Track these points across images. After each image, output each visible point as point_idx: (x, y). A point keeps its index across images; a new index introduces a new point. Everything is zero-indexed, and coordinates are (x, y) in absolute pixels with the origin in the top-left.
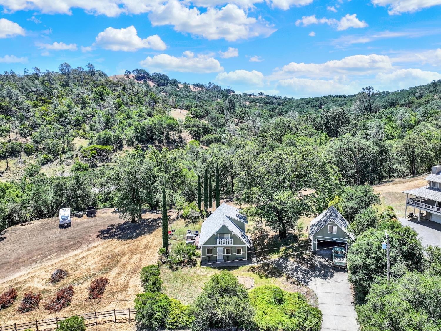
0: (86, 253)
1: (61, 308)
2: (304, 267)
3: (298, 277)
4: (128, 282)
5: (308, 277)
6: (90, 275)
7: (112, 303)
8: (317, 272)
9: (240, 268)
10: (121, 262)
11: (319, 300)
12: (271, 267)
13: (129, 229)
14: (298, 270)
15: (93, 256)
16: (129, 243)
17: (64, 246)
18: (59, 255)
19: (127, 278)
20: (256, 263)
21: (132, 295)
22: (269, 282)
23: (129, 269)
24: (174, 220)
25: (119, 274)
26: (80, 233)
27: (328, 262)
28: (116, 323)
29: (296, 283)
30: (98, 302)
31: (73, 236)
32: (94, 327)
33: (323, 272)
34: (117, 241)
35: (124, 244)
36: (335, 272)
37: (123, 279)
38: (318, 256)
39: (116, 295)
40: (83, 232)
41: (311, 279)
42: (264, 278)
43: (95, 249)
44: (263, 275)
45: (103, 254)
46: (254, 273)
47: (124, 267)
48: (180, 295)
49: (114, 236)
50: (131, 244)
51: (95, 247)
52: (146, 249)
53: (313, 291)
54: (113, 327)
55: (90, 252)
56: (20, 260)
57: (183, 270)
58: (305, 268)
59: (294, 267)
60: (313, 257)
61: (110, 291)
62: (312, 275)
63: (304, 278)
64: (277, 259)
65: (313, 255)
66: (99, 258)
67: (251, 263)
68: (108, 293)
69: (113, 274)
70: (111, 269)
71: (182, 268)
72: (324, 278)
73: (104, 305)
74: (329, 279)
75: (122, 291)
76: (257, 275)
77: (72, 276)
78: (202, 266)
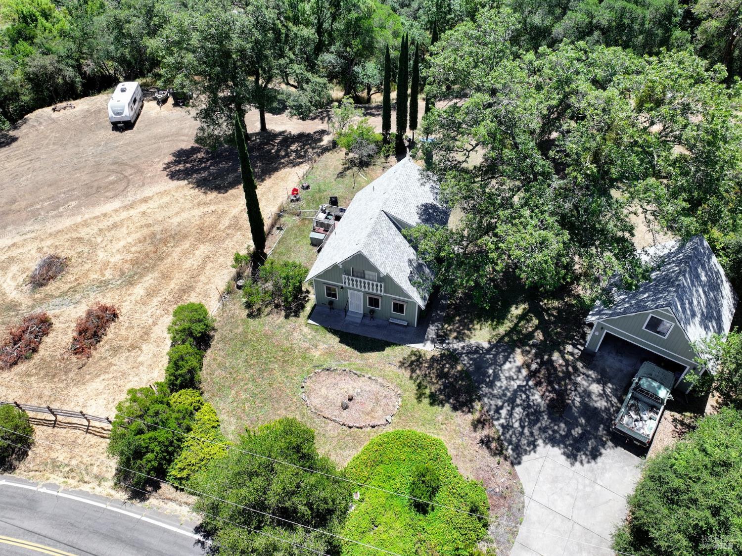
0: (124, 215)
1: (15, 363)
2: (536, 397)
3: (506, 427)
4: (155, 324)
5: (532, 434)
6: (101, 282)
7: (102, 377)
8: (562, 425)
9: (388, 350)
10: (169, 259)
11: (522, 529)
12: (459, 368)
13: (228, 159)
14: (518, 401)
15: (131, 226)
16: (209, 204)
17: (96, 184)
18: (78, 207)
19: (158, 311)
20: (433, 341)
21: (145, 365)
22: (431, 422)
23: (172, 285)
24: (325, 150)
25: (151, 293)
26: (138, 152)
27: (608, 401)
28: (88, 435)
29: (494, 445)
30: (80, 366)
31: (125, 158)
32: (49, 430)
33: (577, 431)
34: (192, 191)
35: (199, 205)
36: (610, 443)
37: (149, 313)
38: (590, 372)
39: (116, 358)
40: (145, 149)
41: (535, 446)
42: (426, 401)
43: (143, 207)
44: (427, 391)
45: (148, 226)
46: (411, 378)
47: (166, 277)
48: (233, 392)
49: (192, 175)
50: (212, 208)
51: (145, 200)
52: (229, 232)
53: (522, 492)
54: (79, 441)
55: (132, 212)
56: (14, 207)
57: (269, 319)
58: (539, 400)
59: (515, 385)
60: (576, 369)
61: (113, 340)
62: (543, 430)
63: (522, 433)
64: (486, 345)
65: (579, 365)
66: (138, 235)
67: (421, 339)
68: (107, 347)
69: (139, 291)
70: (141, 276)
71: (268, 314)
72: (572, 456)
73: (88, 377)
74: (581, 462)
75: (133, 347)
76: (414, 387)
77: (71, 278)
78: (310, 321)
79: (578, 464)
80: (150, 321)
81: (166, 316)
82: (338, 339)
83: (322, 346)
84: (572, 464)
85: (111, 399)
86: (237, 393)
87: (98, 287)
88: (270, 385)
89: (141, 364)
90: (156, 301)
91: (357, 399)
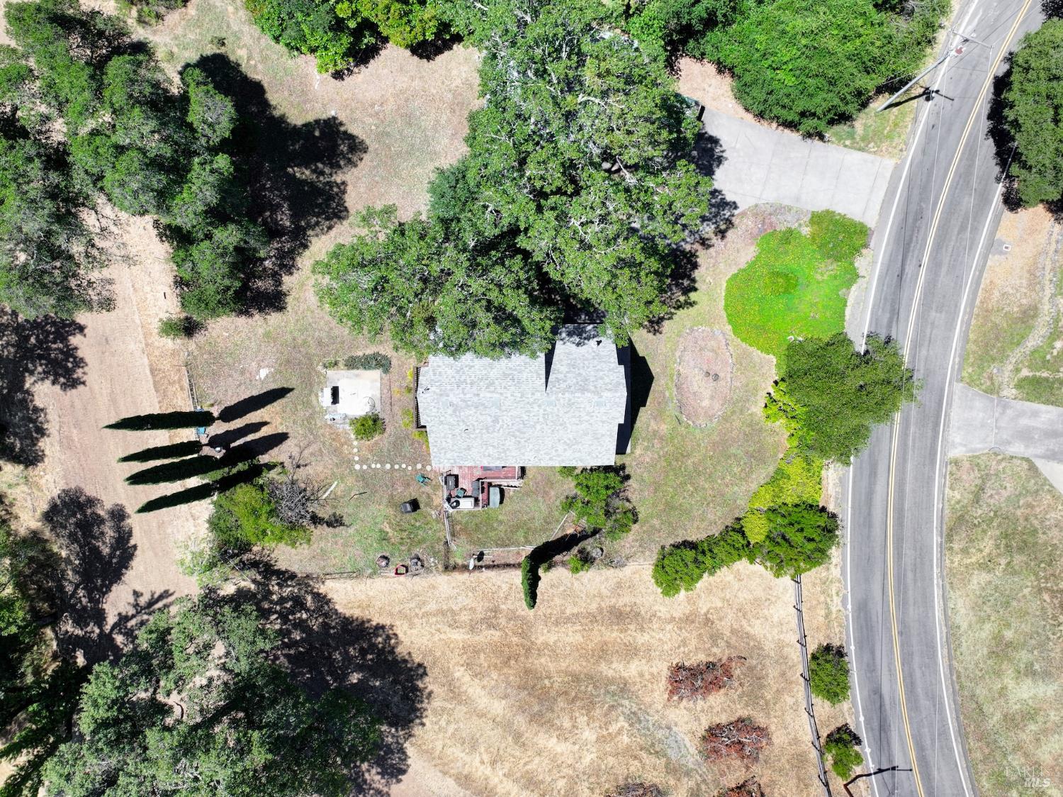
1: (759, 728)
4: (673, 619)
6: (631, 724)
7: (748, 629)
10: (573, 667)
19: (655, 626)
21: (723, 595)
23: (615, 634)
25: (631, 652)
29: (723, 227)
30: (743, 660)
32: (809, 638)
36: (702, 127)
37: (660, 635)
39: (724, 630)
41: (717, 191)
42: (693, 296)
43: (482, 771)
46: (669, 319)
47: (603, 652)
48: (727, 490)
49: (387, 745)
50: (460, 671)
52: (503, 621)
55: (496, 779)
57: (635, 497)
61: (704, 650)
66: (540, 737)
68: (715, 650)
69: (632, 670)
70: (611, 681)
71: (628, 500)
72: (720, 160)
73: (752, 644)
74: (723, 152)
75: (708, 621)
76: (681, 312)
77: (634, 766)
78: (628, 450)
79: (724, 155)
80: (669, 627)
81: (659, 614)
82: (642, 409)
83: (653, 425)
84: (726, 159)
85: (768, 602)
86: (727, 486)
87: (640, 722)
88: (711, 458)
89: (723, 599)
90: (642, 639)
91: (705, 368)
